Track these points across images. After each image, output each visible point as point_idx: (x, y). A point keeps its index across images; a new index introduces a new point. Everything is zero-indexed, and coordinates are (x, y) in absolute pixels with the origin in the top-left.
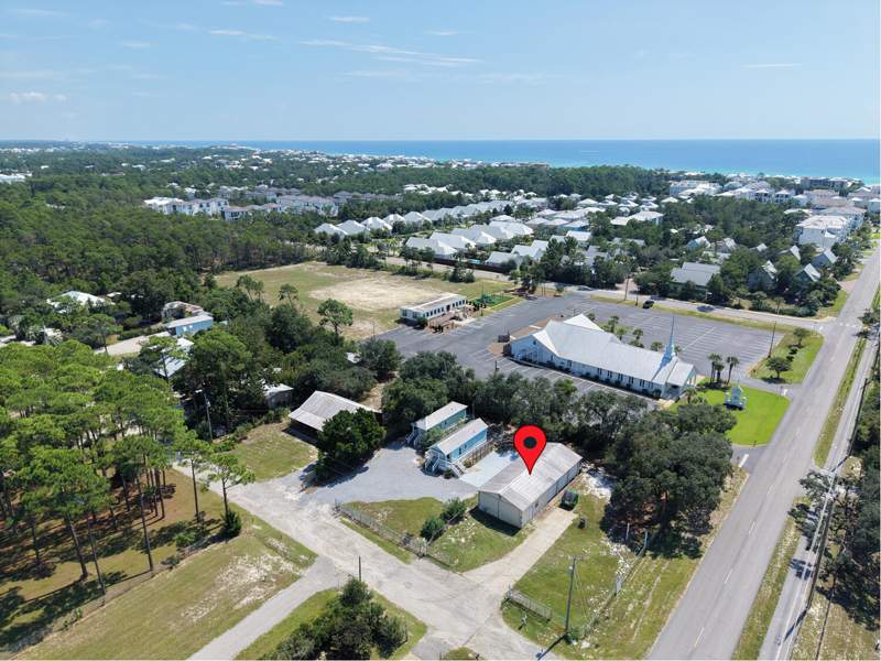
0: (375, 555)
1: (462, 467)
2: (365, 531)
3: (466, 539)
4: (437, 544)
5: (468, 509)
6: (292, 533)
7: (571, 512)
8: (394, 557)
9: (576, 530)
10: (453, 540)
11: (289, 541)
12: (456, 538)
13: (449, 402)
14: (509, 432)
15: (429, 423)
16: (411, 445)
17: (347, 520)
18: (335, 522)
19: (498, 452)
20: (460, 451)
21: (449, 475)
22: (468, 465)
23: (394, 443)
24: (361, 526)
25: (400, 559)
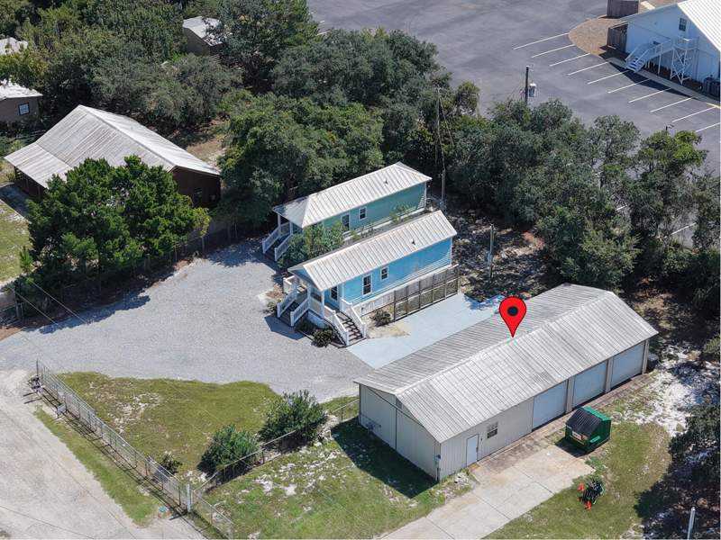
0: (80, 495)
1: (364, 323)
2: (80, 441)
3: (298, 490)
4: (226, 491)
5: (334, 421)
7: (581, 460)
8: (119, 507)
9: (573, 502)
10: (268, 486)
12: (277, 481)
13: (388, 162)
14: (520, 252)
15: (315, 209)
16: (268, 258)
17: (50, 411)
18: (24, 413)
19: (470, 296)
20: (367, 285)
21: (327, 337)
22: (381, 320)
23: (232, 249)
24: (77, 430)
25: (130, 514)
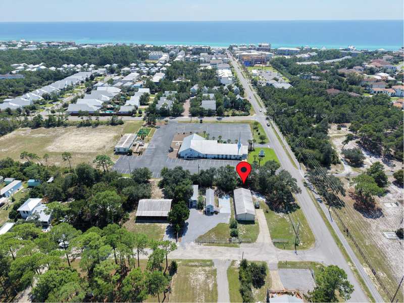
1: (217, 208)
4: (239, 237)
6: (194, 258)
7: (260, 209)
9: (267, 214)
10: (242, 233)
11: (198, 261)
17: (205, 244)
18: (202, 246)
21: (216, 213)
24: (212, 243)
25: (235, 247)
